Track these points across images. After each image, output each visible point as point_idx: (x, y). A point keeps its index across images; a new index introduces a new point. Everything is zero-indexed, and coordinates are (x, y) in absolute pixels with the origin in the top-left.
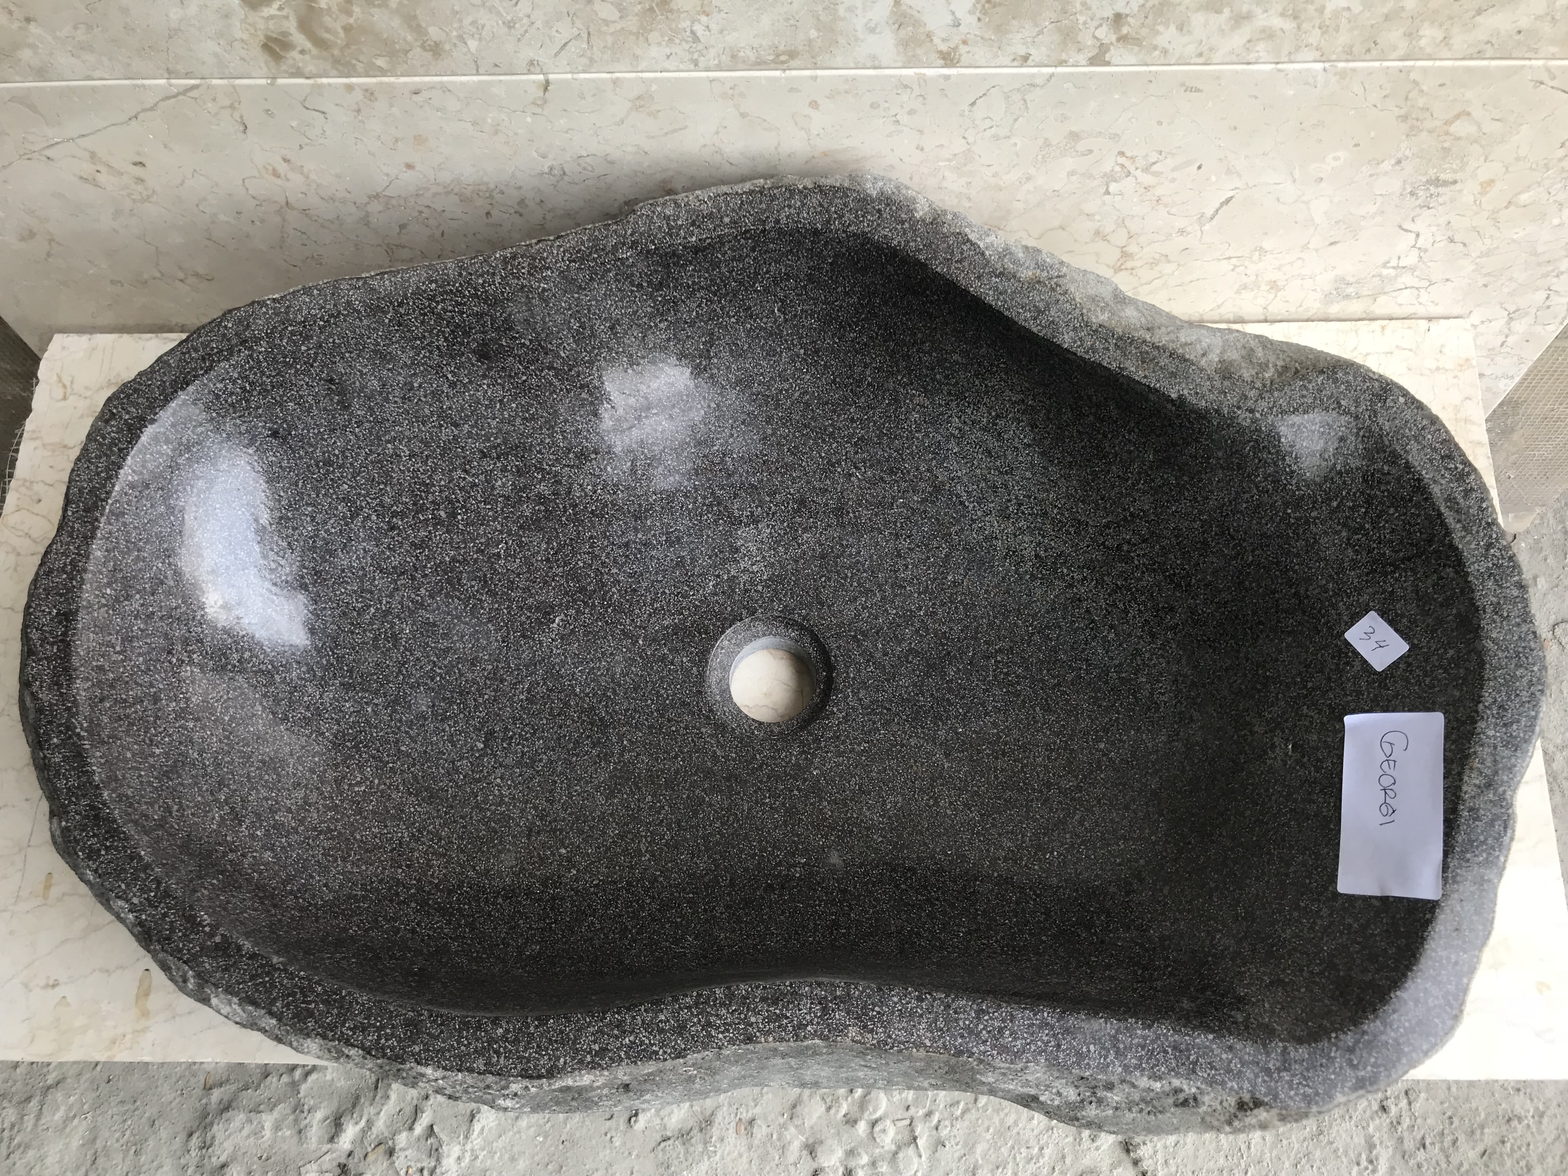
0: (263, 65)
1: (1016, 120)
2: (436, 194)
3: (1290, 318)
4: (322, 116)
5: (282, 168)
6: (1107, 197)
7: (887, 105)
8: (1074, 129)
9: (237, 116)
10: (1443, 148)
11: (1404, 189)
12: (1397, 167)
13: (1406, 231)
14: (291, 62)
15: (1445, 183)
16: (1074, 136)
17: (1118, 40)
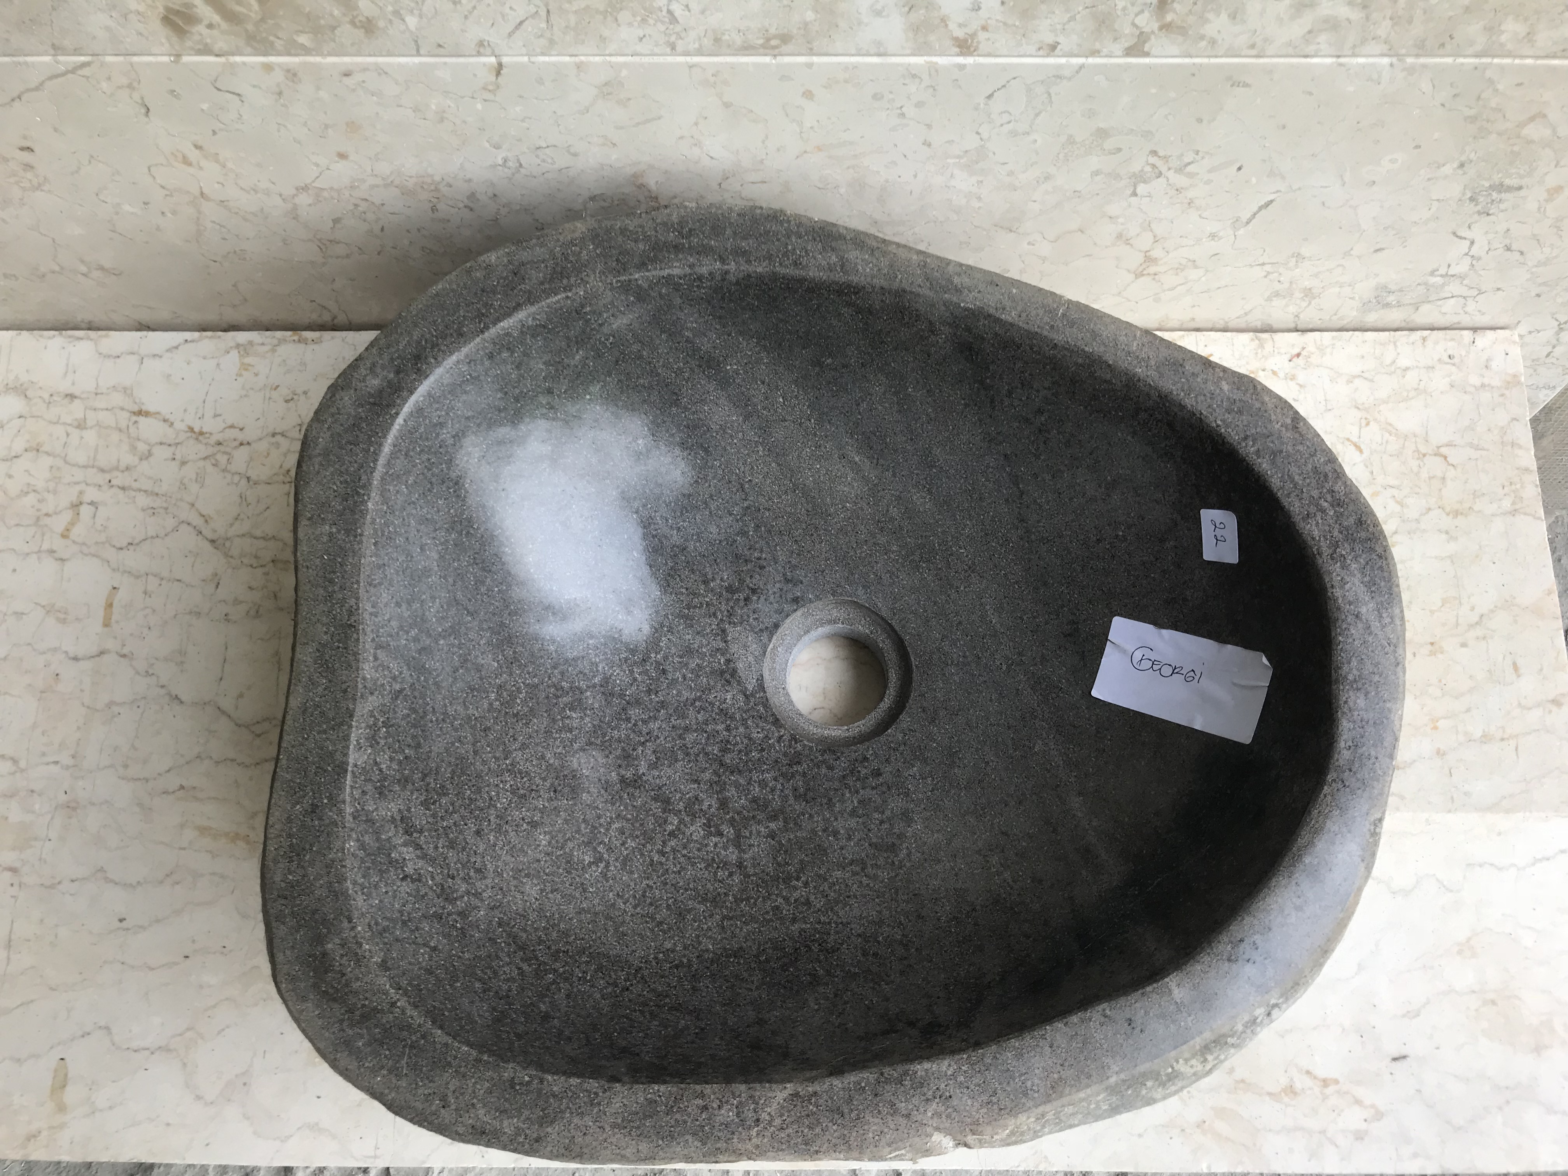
0: (164, 40)
1: (1037, 115)
2: (373, 187)
3: (1323, 326)
4: (236, 98)
5: (194, 155)
6: (1133, 199)
7: (891, 96)
8: (1102, 125)
9: (136, 96)
10: (1512, 152)
11: (1464, 194)
12: (1460, 172)
13: (1461, 238)
14: (196, 37)
15: (1510, 189)
16: (1102, 134)
17: (1161, 28)
